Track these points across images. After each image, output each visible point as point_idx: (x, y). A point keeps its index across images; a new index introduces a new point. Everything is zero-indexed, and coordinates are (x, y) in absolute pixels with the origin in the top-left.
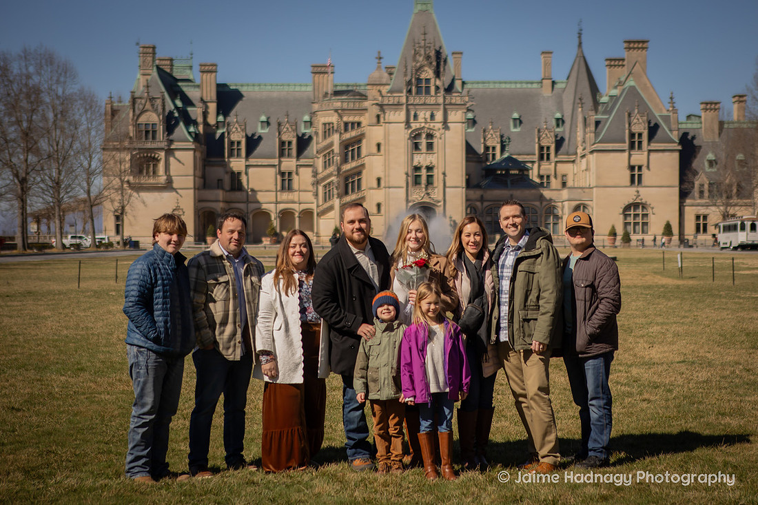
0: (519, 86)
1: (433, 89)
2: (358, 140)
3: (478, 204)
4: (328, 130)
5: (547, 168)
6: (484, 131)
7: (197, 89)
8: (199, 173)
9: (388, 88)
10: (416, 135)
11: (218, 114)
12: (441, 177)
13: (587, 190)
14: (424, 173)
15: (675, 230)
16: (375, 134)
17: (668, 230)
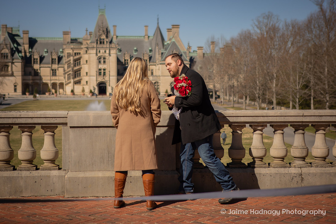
0: (136, 38)
1: (105, 42)
2: (80, 59)
4: (69, 55)
6: (124, 54)
7: (21, 39)
8: (23, 70)
9: (90, 41)
10: (100, 58)
11: (29, 49)
12: (108, 72)
13: (158, 77)
14: (102, 71)
16: (85, 57)
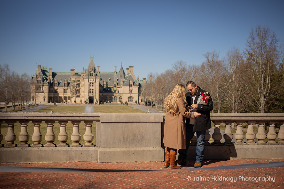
0: (110, 73)
1: (93, 75)
2: (79, 84)
3: (102, 96)
4: (74, 82)
5: (115, 88)
6: (103, 81)
7: (48, 73)
8: (49, 90)
9: (85, 74)
10: (90, 83)
11: (52, 78)
12: (95, 91)
13: (122, 94)
14: (92, 90)
15: (137, 101)
16: (82, 83)
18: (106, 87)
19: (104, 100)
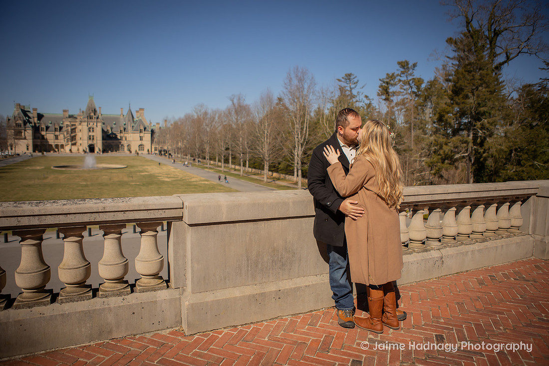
0: (115, 116)
1: (94, 118)
2: (75, 129)
3: (105, 144)
5: (122, 135)
6: (107, 126)
7: (32, 114)
8: (33, 135)
9: (83, 117)
10: (90, 128)
11: (38, 121)
13: (131, 141)
14: (92, 137)
15: (150, 150)
16: (79, 127)
17: (148, 151)
18: (110, 132)
19: (108, 149)
